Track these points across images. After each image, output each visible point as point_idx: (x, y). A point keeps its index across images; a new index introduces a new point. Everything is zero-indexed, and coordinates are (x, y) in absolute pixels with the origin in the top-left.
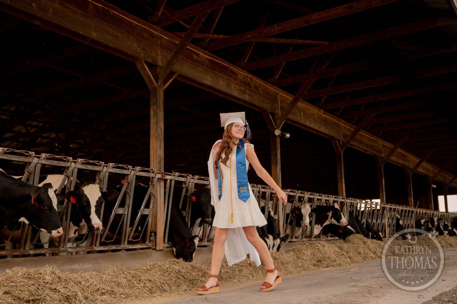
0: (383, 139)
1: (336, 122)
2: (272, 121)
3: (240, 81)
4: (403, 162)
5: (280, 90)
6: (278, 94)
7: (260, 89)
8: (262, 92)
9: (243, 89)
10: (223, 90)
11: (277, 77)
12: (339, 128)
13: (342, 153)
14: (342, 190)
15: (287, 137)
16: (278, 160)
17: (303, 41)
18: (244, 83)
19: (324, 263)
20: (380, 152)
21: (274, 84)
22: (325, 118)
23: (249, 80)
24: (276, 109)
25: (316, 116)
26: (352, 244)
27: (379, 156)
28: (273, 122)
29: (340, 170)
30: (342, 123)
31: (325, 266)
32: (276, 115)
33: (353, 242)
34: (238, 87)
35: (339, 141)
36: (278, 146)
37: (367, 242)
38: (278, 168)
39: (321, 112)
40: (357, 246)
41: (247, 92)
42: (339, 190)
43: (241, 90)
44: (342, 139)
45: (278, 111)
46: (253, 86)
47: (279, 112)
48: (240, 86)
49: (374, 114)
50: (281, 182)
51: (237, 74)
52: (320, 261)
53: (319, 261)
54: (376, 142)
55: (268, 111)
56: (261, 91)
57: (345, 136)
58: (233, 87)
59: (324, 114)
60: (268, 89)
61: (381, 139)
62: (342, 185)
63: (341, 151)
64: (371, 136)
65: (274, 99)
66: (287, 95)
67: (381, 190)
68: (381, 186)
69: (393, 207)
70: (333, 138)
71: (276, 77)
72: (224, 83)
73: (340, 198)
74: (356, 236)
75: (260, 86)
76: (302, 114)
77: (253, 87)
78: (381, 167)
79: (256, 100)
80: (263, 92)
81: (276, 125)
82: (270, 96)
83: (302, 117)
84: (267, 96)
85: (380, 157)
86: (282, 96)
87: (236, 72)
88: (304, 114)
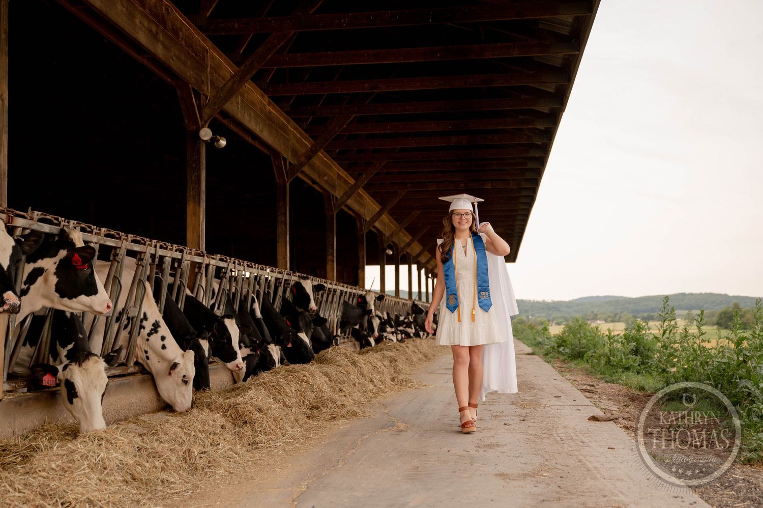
0: (339, 164)
1: (283, 122)
2: (195, 109)
3: (150, 10)
4: (358, 208)
5: (210, 43)
6: (207, 53)
7: (180, 34)
8: (183, 43)
9: (154, 29)
10: (121, 26)
11: (208, 14)
12: (286, 136)
13: (288, 185)
14: (285, 258)
15: (220, 145)
16: (202, 191)
18: (156, 16)
19: (325, 410)
20: (333, 187)
21: (202, 29)
22: (270, 112)
23: (164, 12)
24: (203, 84)
25: (258, 107)
26: (335, 366)
27: (332, 195)
28: (197, 110)
29: (283, 219)
30: (291, 126)
31: (328, 417)
32: (202, 95)
33: (337, 363)
34: (146, 24)
35: (285, 159)
36: (202, 162)
37: (357, 361)
38: (201, 209)
39: (265, 100)
40: (345, 371)
41: (161, 37)
42: (280, 257)
43: (151, 31)
44: (290, 159)
45: (206, 89)
46: (169, 25)
47: (208, 91)
48: (150, 20)
49: (354, 115)
50: (205, 239)
52: (317, 408)
53: (313, 407)
54: (330, 168)
55: (190, 86)
56: (182, 39)
57: (295, 153)
58: (137, 21)
59: (269, 104)
60: (193, 38)
61: (335, 163)
62: (286, 248)
63: (288, 182)
64: (325, 156)
65: (200, 61)
66: (220, 56)
67: (329, 257)
68: (330, 250)
70: (276, 154)
71: (206, 15)
72: (124, 9)
73: (284, 274)
74: (338, 351)
75: (181, 29)
76: (240, 100)
77: (170, 28)
78: (333, 215)
79: (174, 59)
80: (186, 42)
81: (201, 117)
82: (196, 54)
83: (240, 106)
84: (190, 52)
85: (333, 195)
86: (213, 58)
88: (242, 101)
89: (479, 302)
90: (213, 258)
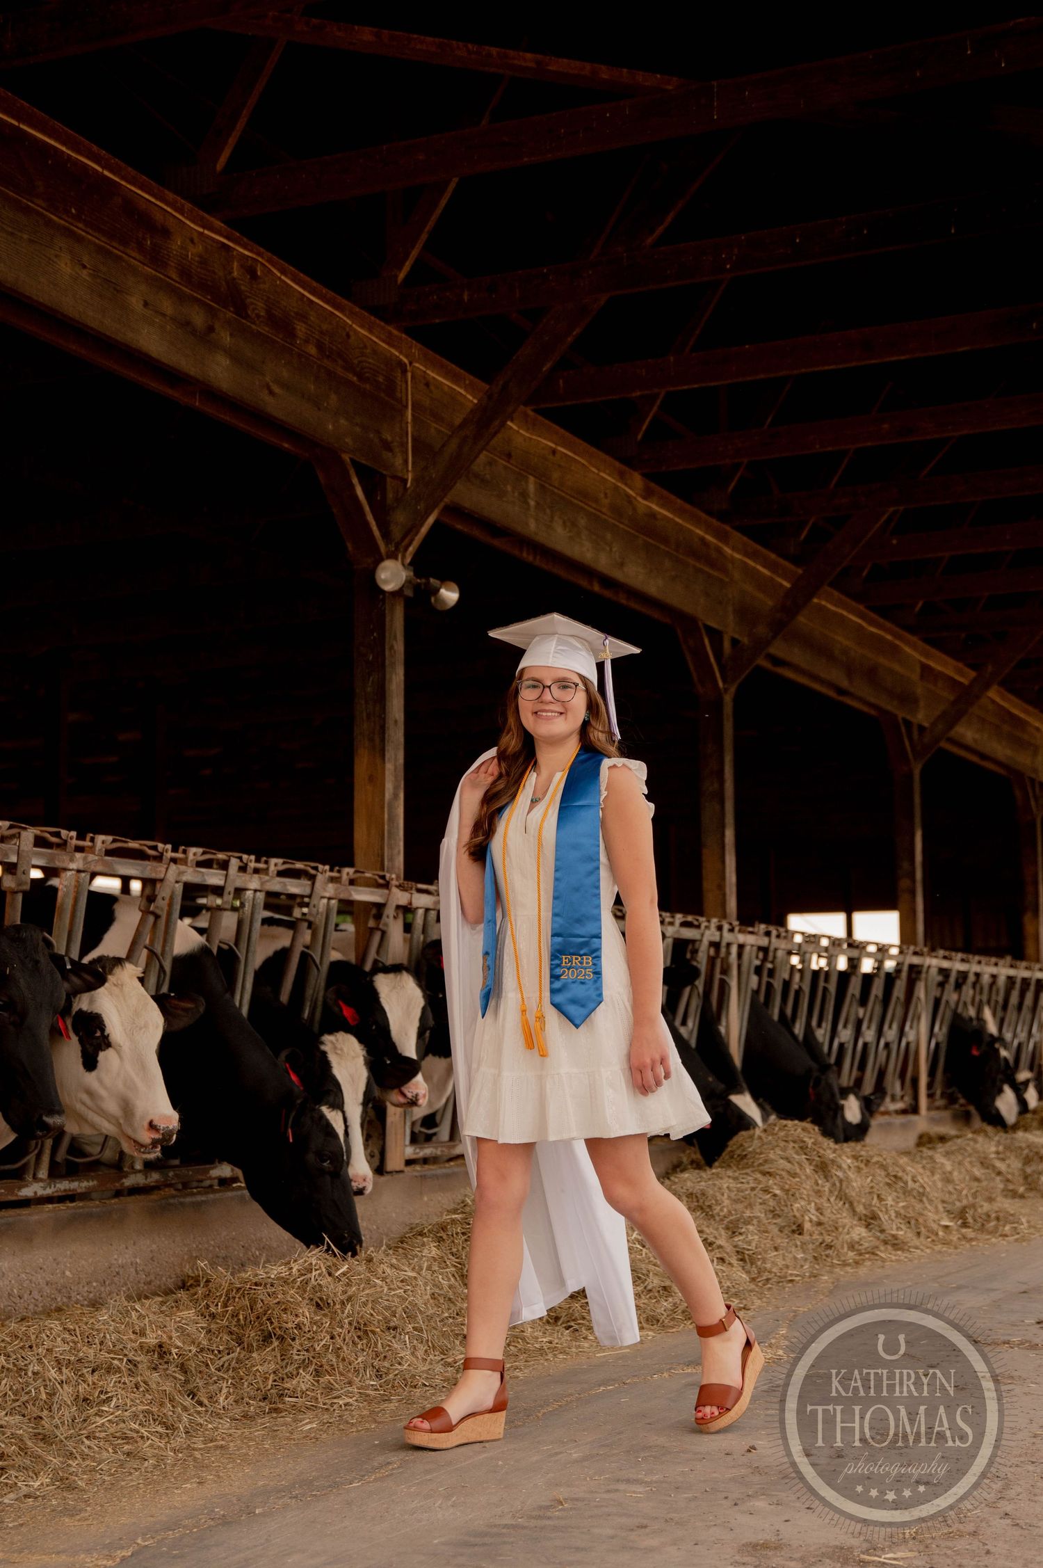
0: (926, 640)
1: (702, 540)
2: (363, 515)
3: (185, 273)
4: (1009, 752)
5: (416, 349)
6: (404, 371)
7: (301, 329)
8: (312, 350)
9: (199, 319)
11: (402, 276)
12: (715, 573)
13: (728, 699)
14: (721, 887)
15: (443, 602)
16: (390, 724)
17: (539, 57)
18: (207, 287)
20: (908, 699)
21: (383, 313)
22: (653, 515)
23: (235, 274)
24: (390, 449)
25: (606, 501)
26: (759, 1176)
27: (904, 720)
28: (370, 518)
29: (716, 786)
30: (733, 549)
32: (388, 480)
33: (766, 1168)
34: (167, 306)
35: (715, 635)
36: (392, 647)
37: (833, 1161)
38: (389, 766)
39: (633, 487)
40: (782, 1189)
41: (226, 338)
42: (708, 885)
43: (186, 324)
44: (731, 628)
45: (398, 461)
46: (258, 307)
47: (406, 466)
48: (181, 298)
49: (892, 509)
50: (402, 844)
51: (166, 233)
54: (894, 651)
55: (346, 457)
56: (307, 341)
57: (746, 614)
58: (135, 302)
59: (648, 494)
60: (348, 336)
61: (914, 639)
62: (723, 862)
63: (726, 690)
64: (871, 622)
65: (377, 395)
66: (456, 379)
67: (904, 883)
68: (906, 865)
69: (957, 966)
70: (688, 622)
71: (396, 276)
72: (84, 274)
73: (707, 927)
74: (782, 1134)
75: (303, 317)
76: (531, 487)
77: (258, 316)
78: (910, 776)
79: (276, 389)
80: (320, 347)
81: (386, 535)
82: (360, 376)
83: (532, 503)
84: (340, 371)
85: (908, 724)
86: (427, 385)
87: (158, 217)
88: (542, 488)
89: (553, 991)
90: (420, 891)
